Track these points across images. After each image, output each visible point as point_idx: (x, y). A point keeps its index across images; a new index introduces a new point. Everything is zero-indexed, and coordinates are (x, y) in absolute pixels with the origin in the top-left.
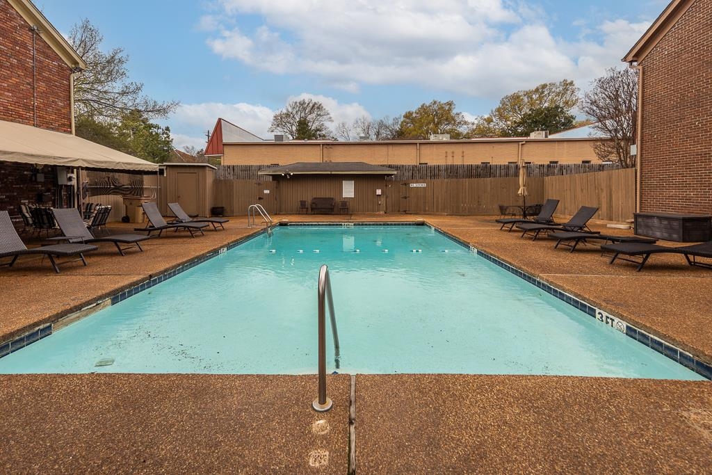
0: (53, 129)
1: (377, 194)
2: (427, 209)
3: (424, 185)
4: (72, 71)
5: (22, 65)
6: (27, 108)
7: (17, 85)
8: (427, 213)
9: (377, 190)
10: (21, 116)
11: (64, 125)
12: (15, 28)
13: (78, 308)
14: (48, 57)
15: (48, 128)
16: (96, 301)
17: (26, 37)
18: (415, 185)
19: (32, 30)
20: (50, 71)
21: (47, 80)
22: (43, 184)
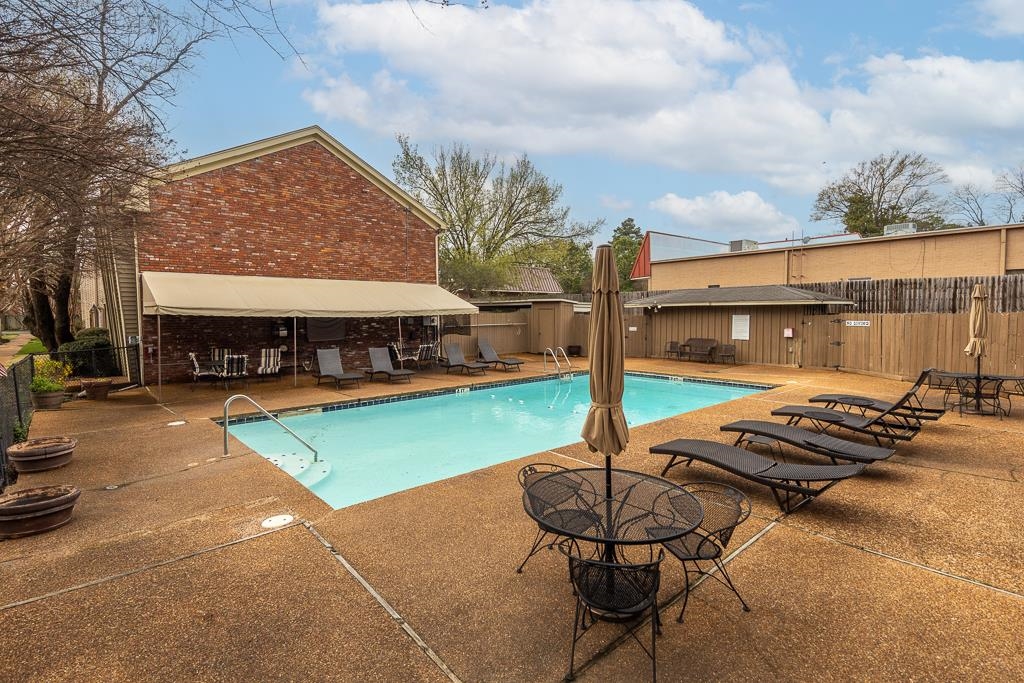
0: (422, 282)
1: (785, 335)
2: (871, 365)
3: (868, 324)
4: (438, 232)
5: (398, 239)
6: (402, 270)
7: (395, 255)
8: (871, 373)
9: (786, 331)
10: (398, 276)
11: (430, 278)
12: (394, 212)
13: (296, 409)
14: (417, 226)
15: (418, 282)
16: (310, 408)
17: (402, 217)
18: (853, 323)
19: (406, 210)
20: (419, 237)
21: (417, 245)
22: (414, 325)
